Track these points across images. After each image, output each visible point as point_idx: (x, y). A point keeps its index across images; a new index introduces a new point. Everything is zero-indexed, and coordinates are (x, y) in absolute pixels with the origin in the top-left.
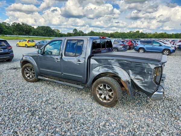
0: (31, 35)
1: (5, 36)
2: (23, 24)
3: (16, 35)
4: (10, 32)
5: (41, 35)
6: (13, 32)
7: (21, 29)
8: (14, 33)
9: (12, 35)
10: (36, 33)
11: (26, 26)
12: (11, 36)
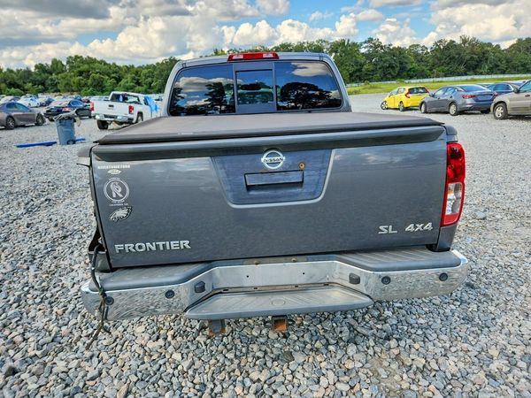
0: (481, 74)
1: (407, 81)
2: (464, 41)
3: (438, 76)
4: (423, 71)
5: (520, 68)
6: (431, 70)
7: (454, 57)
8: (433, 73)
9: (427, 77)
10: (503, 65)
11: (473, 45)
12: (421, 80)
